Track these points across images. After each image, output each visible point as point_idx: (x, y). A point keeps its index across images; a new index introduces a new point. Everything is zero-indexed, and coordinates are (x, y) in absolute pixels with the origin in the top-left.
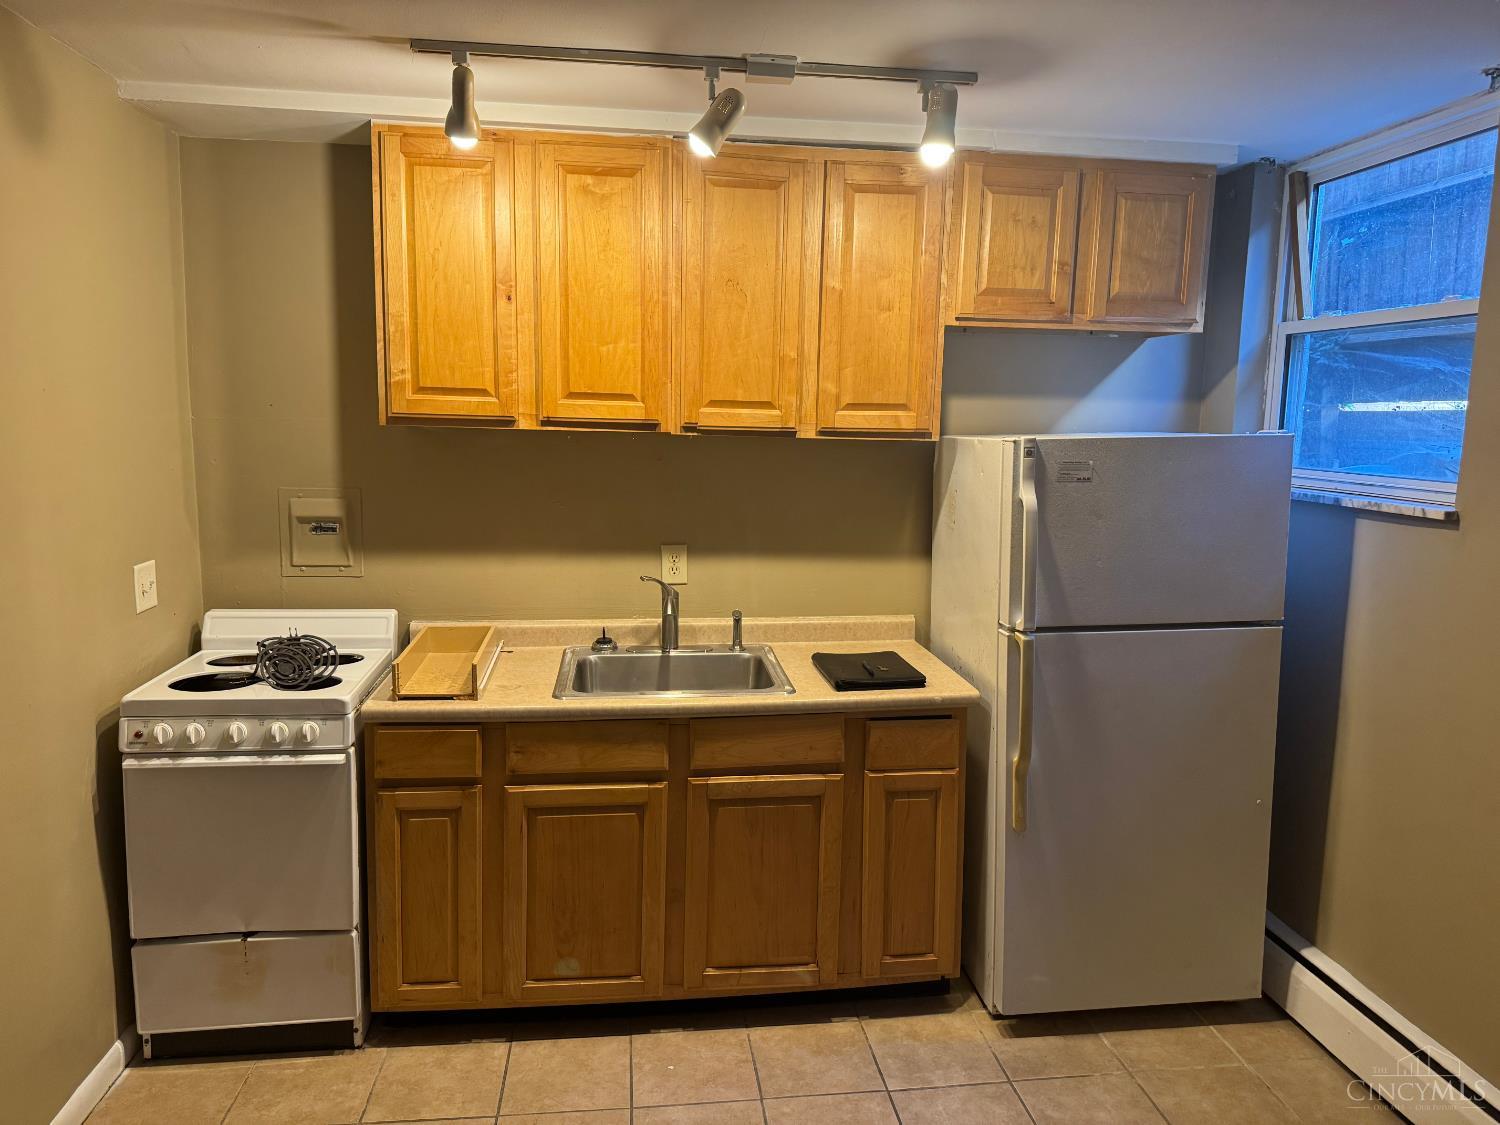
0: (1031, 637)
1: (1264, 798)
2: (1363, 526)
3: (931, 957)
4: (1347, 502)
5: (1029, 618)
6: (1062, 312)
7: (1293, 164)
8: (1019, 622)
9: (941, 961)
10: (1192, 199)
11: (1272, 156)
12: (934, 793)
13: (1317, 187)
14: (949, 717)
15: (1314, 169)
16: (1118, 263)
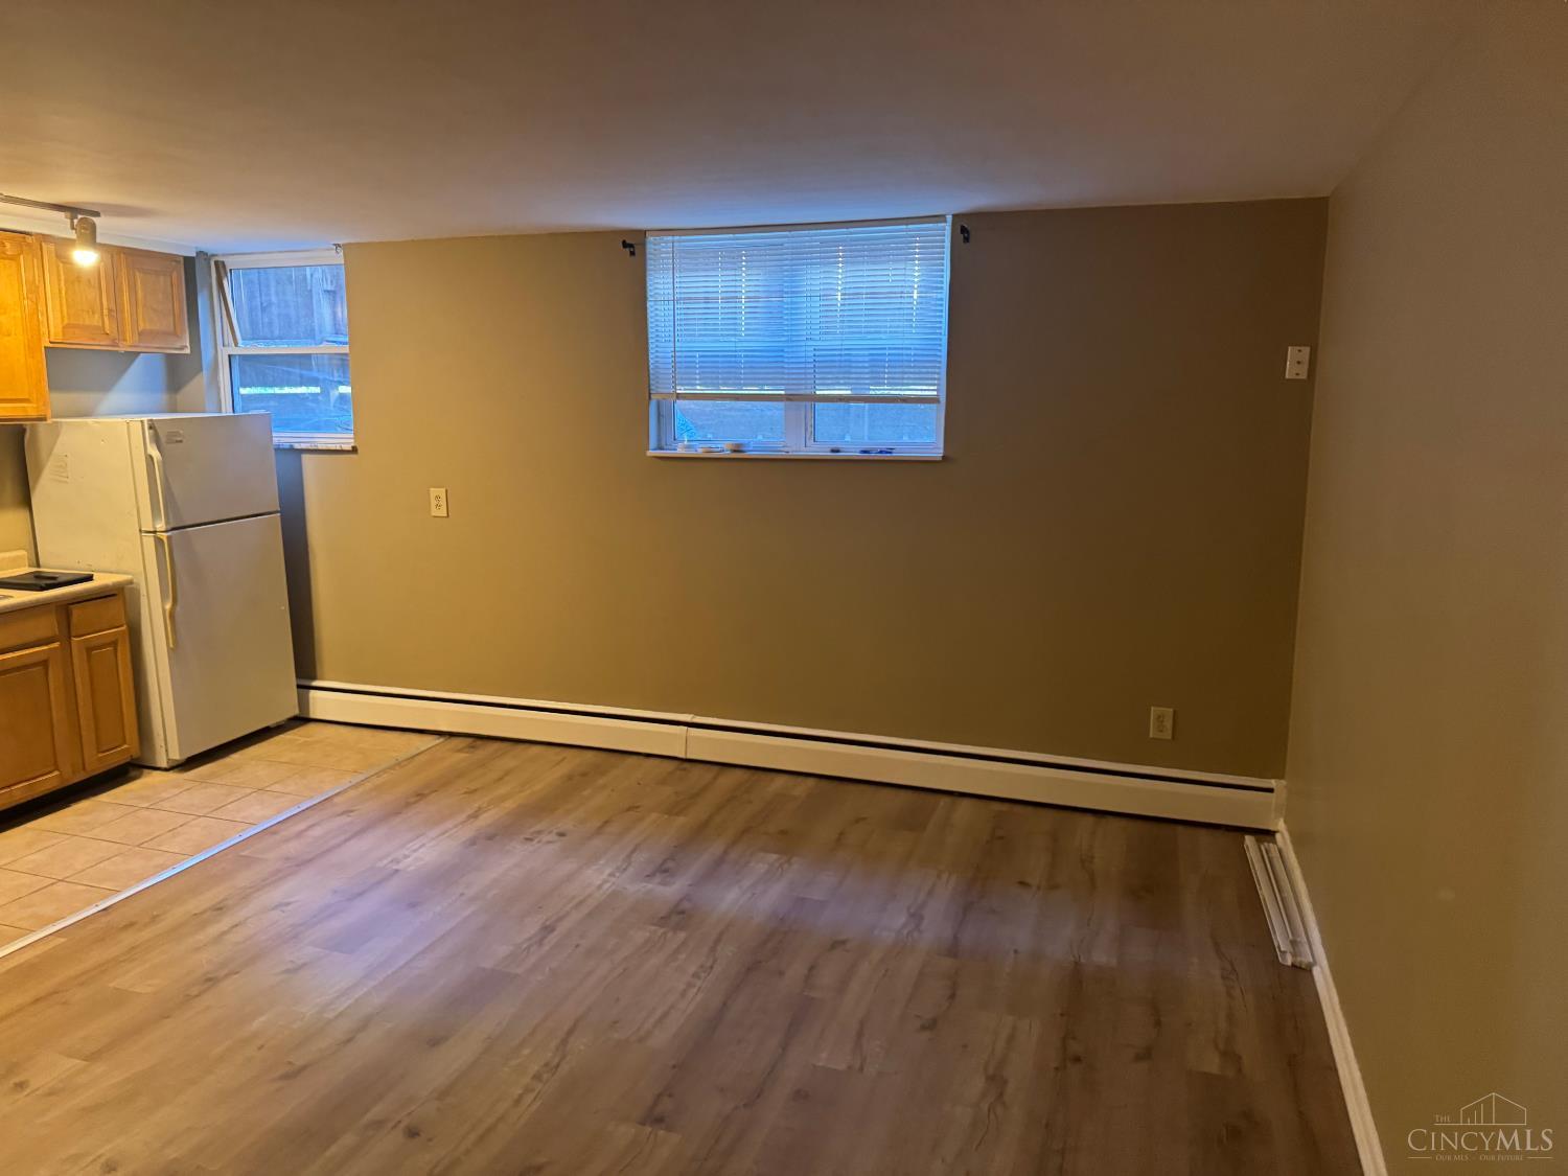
0: (169, 534)
1: (285, 607)
2: (306, 458)
3: (126, 746)
4: (297, 446)
5: (167, 523)
6: (114, 340)
7: (216, 255)
8: (161, 525)
9: (129, 748)
10: (175, 275)
11: (206, 251)
12: (114, 644)
13: (231, 270)
14: (114, 595)
15: (230, 262)
16: (140, 310)
